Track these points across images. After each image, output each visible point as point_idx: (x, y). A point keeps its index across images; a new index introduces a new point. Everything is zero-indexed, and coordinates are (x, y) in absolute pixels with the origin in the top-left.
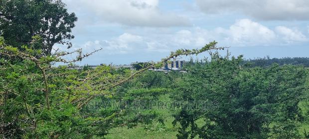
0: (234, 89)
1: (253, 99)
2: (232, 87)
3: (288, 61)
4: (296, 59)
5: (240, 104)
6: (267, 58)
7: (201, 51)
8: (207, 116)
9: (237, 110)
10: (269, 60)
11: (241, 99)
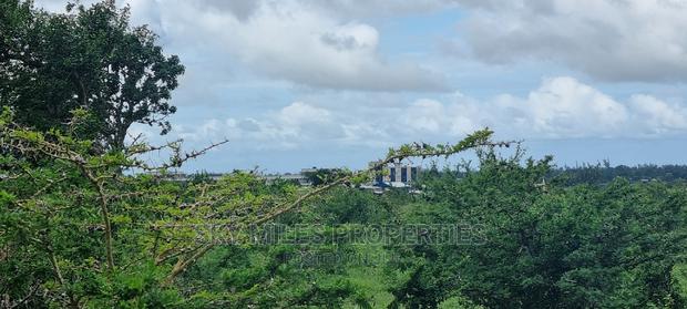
0: (526, 234)
1: (566, 259)
2: (522, 231)
3: (650, 172)
4: (668, 168)
5: (540, 268)
6: (603, 166)
7: (458, 149)
8: (466, 292)
9: (527, 281)
10: (609, 170)
11: (542, 258)
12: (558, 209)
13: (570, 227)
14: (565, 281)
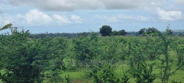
0: (23, 52)
1: (34, 58)
2: (22, 51)
3: (58, 35)
4: (63, 34)
5: (27, 61)
6: (46, 33)
7: (3, 29)
8: (7, 68)
9: (23, 64)
10: (48, 34)
11: (27, 58)
12: (31, 44)
13: (34, 49)
14: (33, 64)
